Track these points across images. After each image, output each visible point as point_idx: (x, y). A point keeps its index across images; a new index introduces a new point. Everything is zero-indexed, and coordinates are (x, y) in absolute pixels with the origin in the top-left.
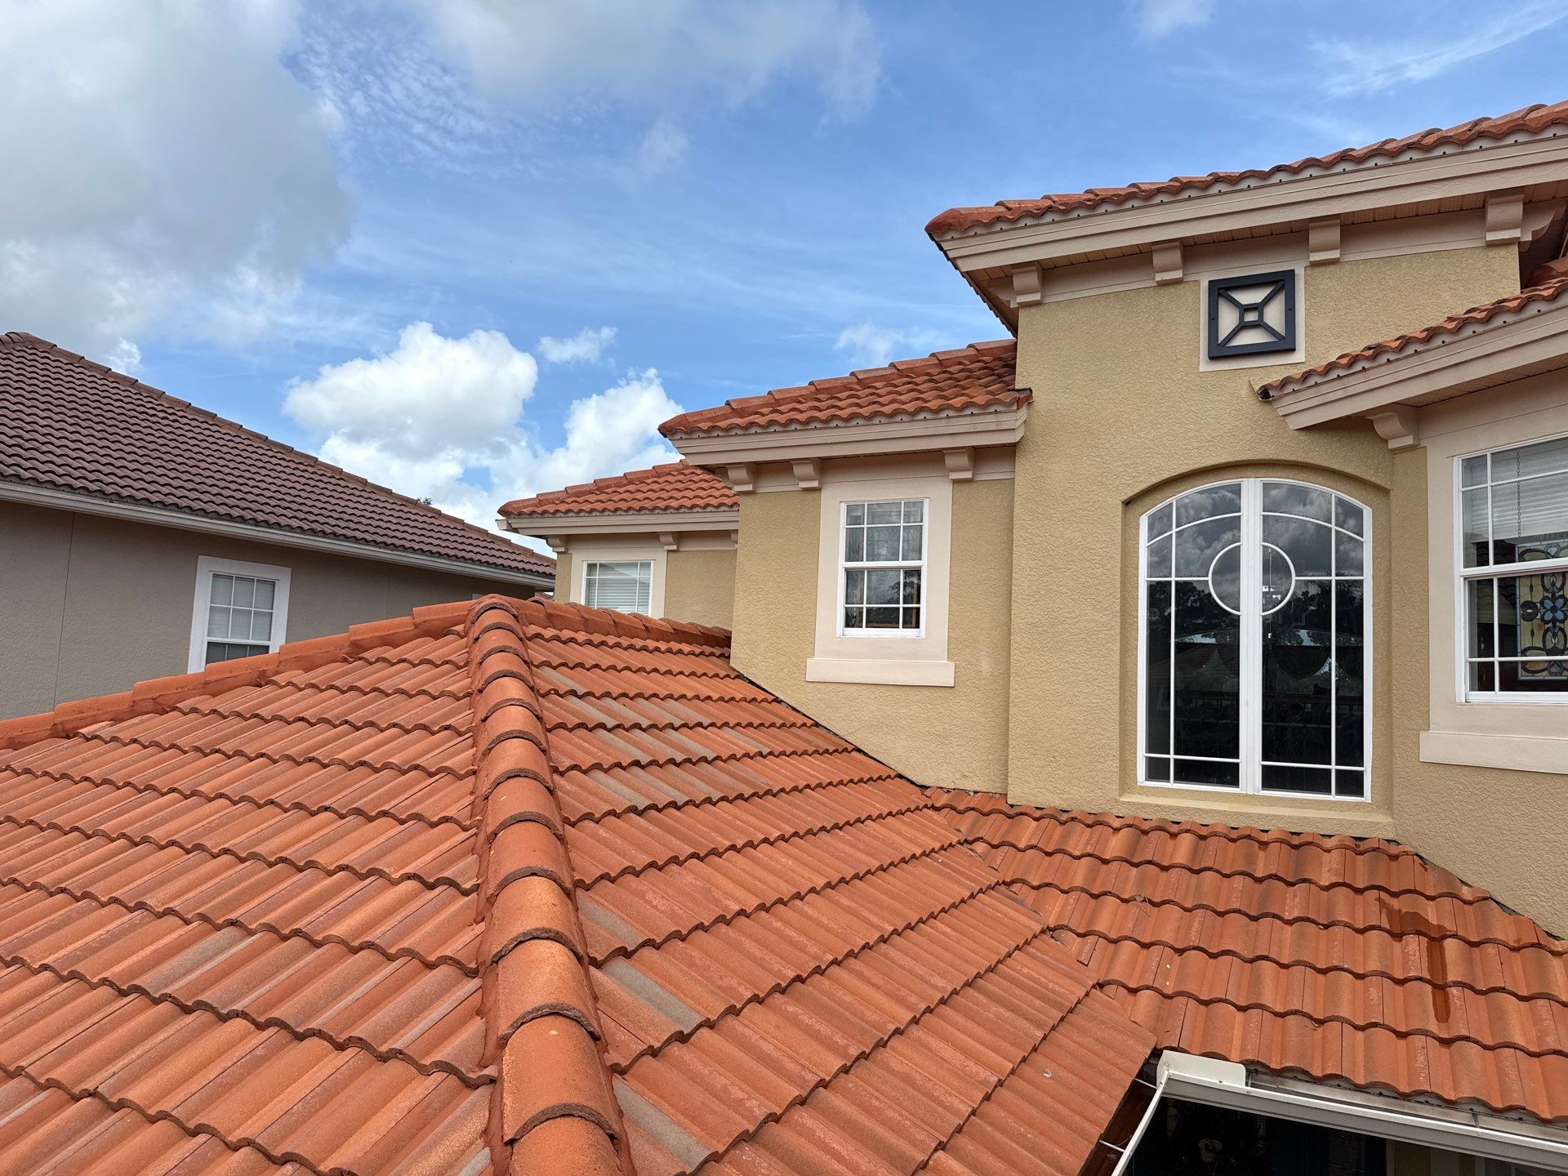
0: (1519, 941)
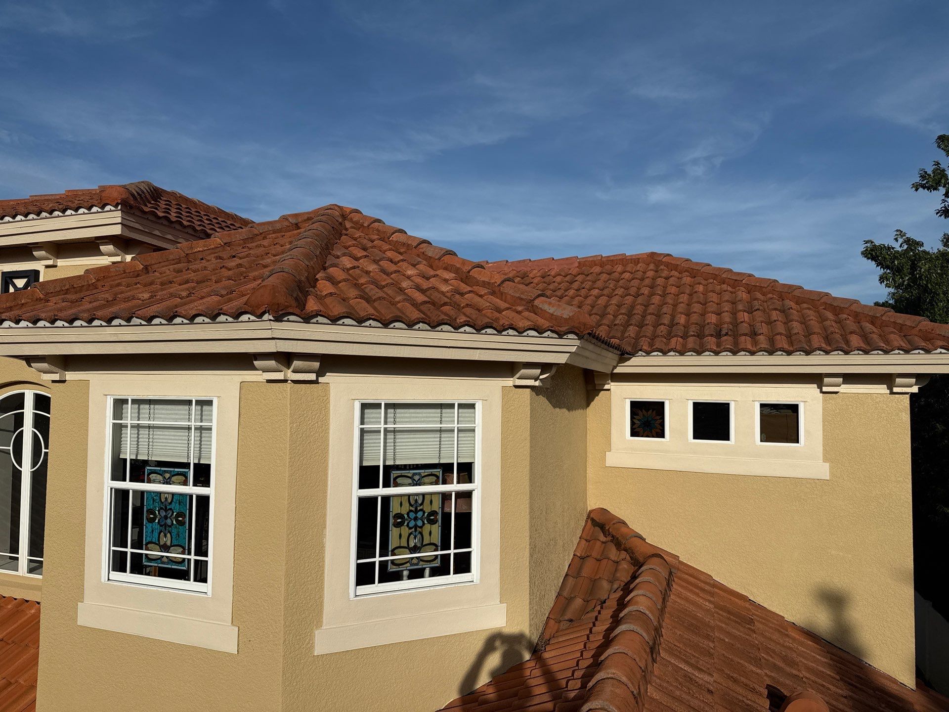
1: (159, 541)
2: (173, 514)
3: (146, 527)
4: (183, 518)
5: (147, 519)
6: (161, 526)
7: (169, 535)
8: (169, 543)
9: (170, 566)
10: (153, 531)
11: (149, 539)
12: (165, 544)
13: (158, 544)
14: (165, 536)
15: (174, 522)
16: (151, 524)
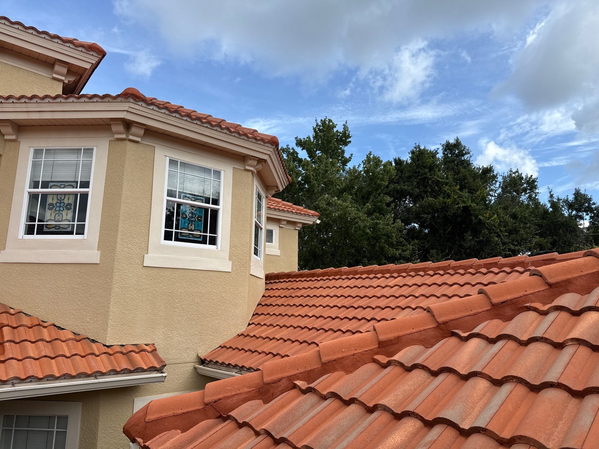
0: (32, 324)
1: (188, 227)
2: (196, 216)
3: (181, 221)
4: (201, 218)
5: (182, 217)
6: (189, 221)
7: (193, 225)
8: (193, 229)
9: (193, 239)
10: (185, 223)
11: (182, 227)
12: (191, 229)
13: (188, 229)
14: (192, 226)
15: (196, 220)
16: (184, 220)
